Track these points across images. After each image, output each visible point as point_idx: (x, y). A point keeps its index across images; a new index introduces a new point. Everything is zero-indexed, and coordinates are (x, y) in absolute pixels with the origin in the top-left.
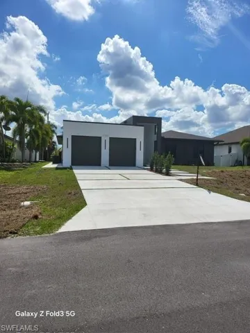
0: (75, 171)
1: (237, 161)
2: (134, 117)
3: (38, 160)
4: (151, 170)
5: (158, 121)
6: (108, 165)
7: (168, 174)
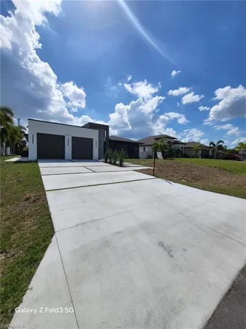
0: (40, 164)
1: (149, 156)
2: (90, 123)
3: (9, 153)
4: (106, 162)
5: (107, 128)
6: (70, 158)
7: (121, 165)
